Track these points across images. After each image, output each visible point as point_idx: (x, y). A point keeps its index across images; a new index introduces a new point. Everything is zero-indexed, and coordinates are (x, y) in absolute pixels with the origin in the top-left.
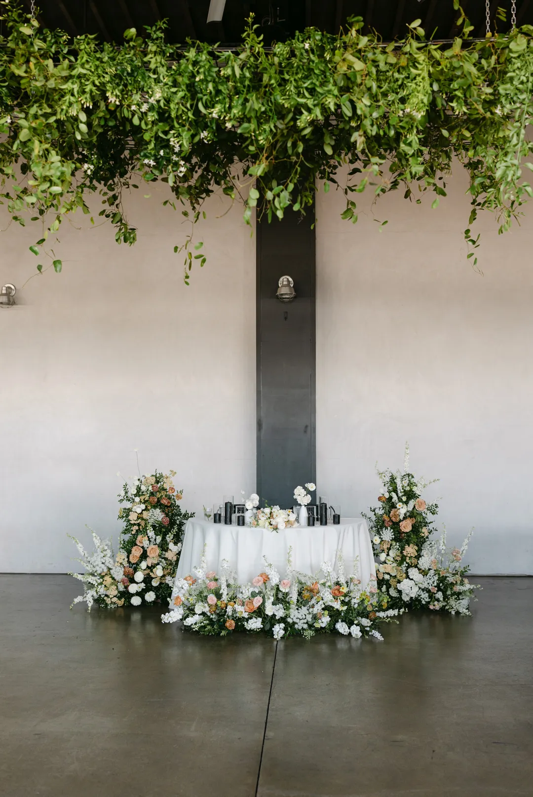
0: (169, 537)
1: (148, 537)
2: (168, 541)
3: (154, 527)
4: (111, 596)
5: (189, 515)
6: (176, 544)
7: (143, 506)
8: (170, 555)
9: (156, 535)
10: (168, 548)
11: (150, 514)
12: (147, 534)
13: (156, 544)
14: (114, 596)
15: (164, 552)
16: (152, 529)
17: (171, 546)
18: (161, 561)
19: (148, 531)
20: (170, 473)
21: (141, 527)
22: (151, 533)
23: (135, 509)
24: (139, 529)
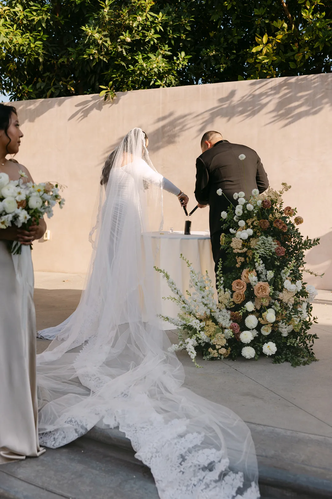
0: (285, 273)
1: (257, 272)
2: (284, 278)
3: (264, 259)
4: (217, 347)
5: (312, 242)
6: (293, 281)
7: (250, 231)
8: (287, 297)
9: (267, 268)
10: (283, 287)
11: (259, 243)
12: (255, 268)
13: (267, 281)
14: (222, 347)
15: (278, 292)
16: (261, 262)
17: (287, 284)
18: (274, 304)
19: (257, 264)
20: (282, 187)
21: (247, 259)
22: (260, 267)
23: (240, 235)
24: (246, 261)
